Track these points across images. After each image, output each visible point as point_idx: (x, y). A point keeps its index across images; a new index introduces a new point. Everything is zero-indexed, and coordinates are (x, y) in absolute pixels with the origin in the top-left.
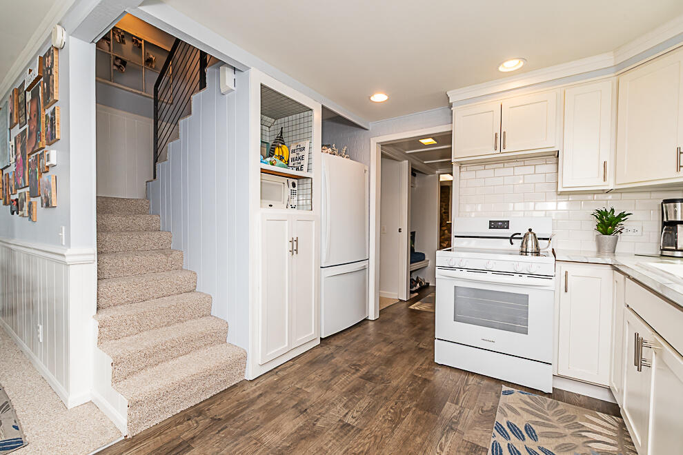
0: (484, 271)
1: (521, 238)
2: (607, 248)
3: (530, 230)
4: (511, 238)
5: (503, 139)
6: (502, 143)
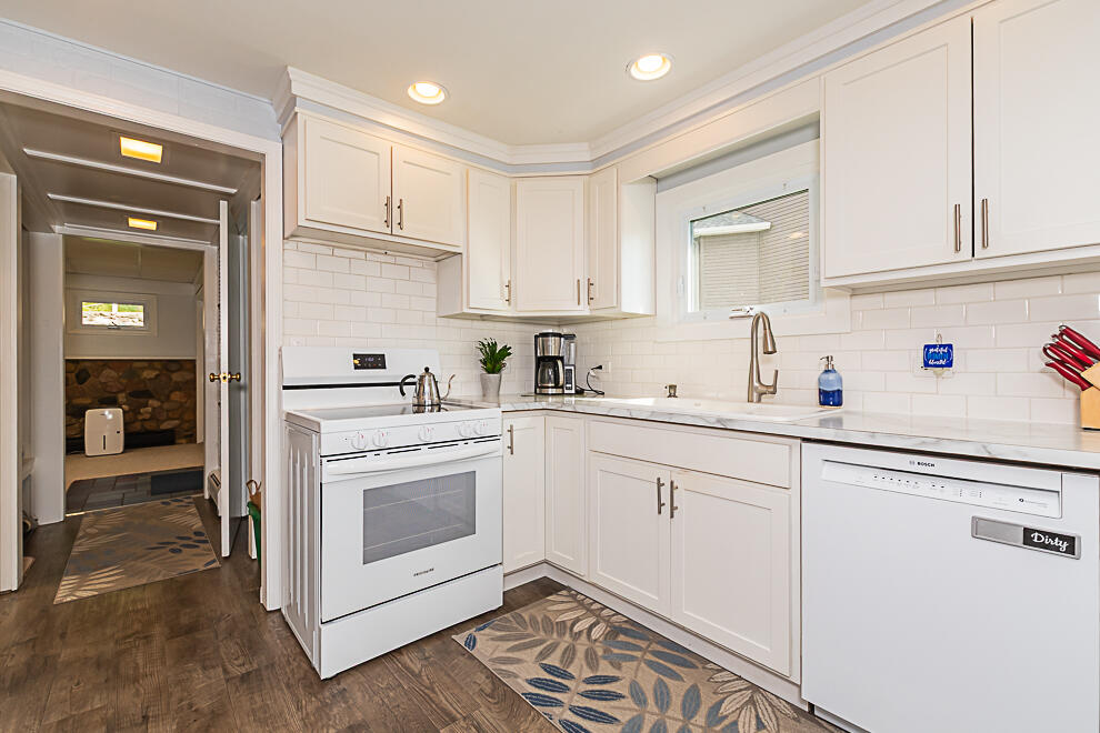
1: (414, 384)
3: (427, 370)
4: (401, 384)
5: (396, 212)
6: (396, 220)
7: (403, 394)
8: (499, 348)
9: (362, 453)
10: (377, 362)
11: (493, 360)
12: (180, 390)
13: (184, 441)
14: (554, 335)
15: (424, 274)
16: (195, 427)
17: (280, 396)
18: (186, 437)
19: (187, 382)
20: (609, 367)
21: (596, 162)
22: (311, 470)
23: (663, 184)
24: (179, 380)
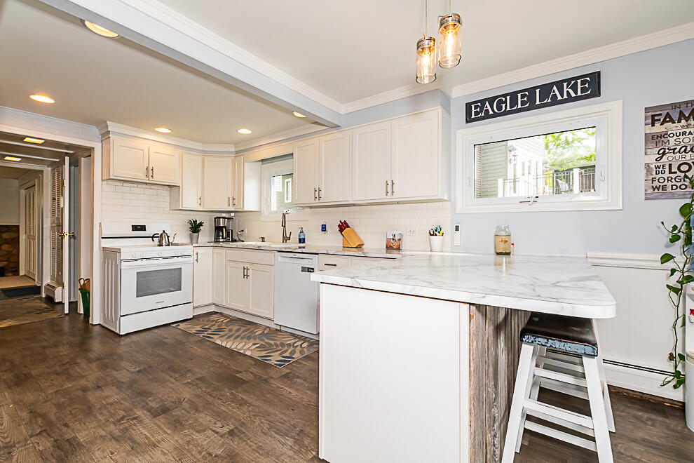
0: (157, 258)
1: (158, 237)
2: (194, 241)
3: (164, 231)
4: (153, 237)
5: (151, 171)
6: (151, 174)
7: (153, 241)
8: (198, 222)
9: (136, 260)
10: (143, 228)
11: (195, 228)
12: (8, 244)
13: (11, 274)
14: (223, 218)
15: (165, 193)
16: (19, 266)
17: (100, 242)
18: (11, 272)
19: (14, 238)
20: (246, 231)
21: (237, 152)
22: (116, 265)
23: (264, 162)
24: (7, 237)
